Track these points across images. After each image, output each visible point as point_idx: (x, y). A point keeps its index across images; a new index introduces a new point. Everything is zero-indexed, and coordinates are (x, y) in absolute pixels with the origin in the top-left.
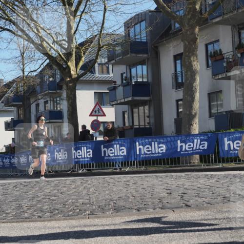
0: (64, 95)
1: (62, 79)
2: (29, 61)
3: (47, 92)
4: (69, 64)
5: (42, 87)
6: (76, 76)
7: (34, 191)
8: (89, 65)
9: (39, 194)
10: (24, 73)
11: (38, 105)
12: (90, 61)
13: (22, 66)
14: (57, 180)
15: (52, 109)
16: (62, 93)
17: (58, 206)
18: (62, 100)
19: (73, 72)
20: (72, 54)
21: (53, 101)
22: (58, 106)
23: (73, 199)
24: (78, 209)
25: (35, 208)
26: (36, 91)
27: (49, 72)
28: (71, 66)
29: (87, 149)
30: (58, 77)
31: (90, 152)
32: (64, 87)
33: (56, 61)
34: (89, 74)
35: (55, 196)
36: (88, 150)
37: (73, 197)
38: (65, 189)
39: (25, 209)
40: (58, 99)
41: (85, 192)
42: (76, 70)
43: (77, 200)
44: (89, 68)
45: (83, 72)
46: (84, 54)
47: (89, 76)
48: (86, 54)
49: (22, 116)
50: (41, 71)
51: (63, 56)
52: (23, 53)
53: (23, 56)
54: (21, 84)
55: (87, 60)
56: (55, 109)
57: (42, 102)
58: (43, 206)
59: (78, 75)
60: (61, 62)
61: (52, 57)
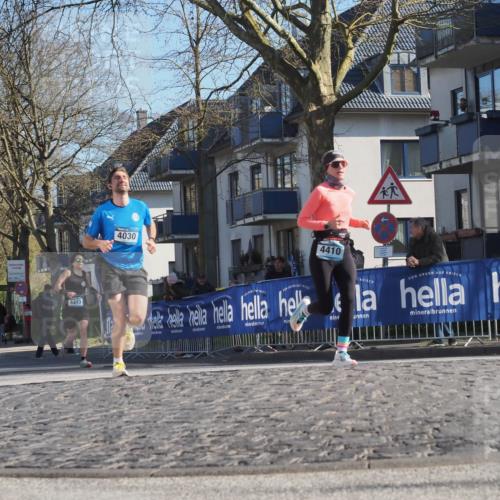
0: (303, 148)
1: (297, 108)
2: (212, 61)
3: (258, 141)
4: (316, 67)
5: (244, 131)
6: (334, 99)
7: (227, 397)
8: (367, 70)
9: (242, 406)
10: (198, 94)
11: (234, 176)
12: (370, 60)
13: (194, 76)
14: (286, 370)
15: (271, 185)
16: (296, 145)
17: (291, 436)
18: (298, 161)
19: (325, 90)
20: (324, 43)
21: (275, 165)
22: (287, 178)
23: (328, 418)
24: (340, 443)
25: (232, 440)
26: (229, 140)
27: (263, 89)
28: (320, 74)
29: (362, 290)
30: (287, 101)
31: (369, 296)
32: (303, 128)
33: (282, 62)
34: (367, 93)
35: (281, 409)
36: (365, 293)
37: (328, 413)
38: (306, 392)
39: (207, 442)
40: (287, 160)
41: (358, 400)
42: (335, 84)
43: (338, 420)
44: (366, 77)
45: (350, 88)
46: (354, 41)
47: (366, 100)
48: (360, 40)
49: (194, 205)
50: (242, 88)
51: (299, 48)
52: (198, 41)
53: (195, 51)
54: (190, 123)
55: (362, 58)
56: (279, 186)
57: (244, 168)
58: (252, 436)
59: (338, 95)
60: (295, 64)
61: (272, 50)
